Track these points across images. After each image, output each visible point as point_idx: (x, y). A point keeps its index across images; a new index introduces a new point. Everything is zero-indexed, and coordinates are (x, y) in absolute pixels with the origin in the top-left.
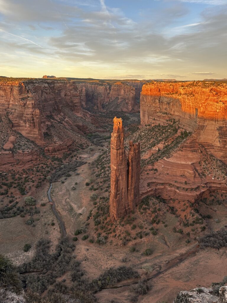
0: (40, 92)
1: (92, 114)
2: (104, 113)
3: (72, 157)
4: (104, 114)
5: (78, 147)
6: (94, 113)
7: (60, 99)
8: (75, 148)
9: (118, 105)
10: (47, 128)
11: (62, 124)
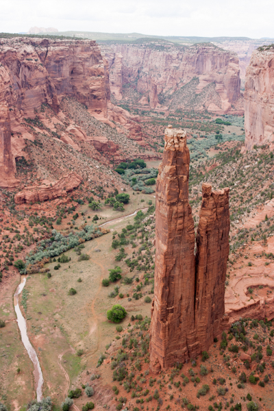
0: (15, 64)
1: (133, 116)
2: (162, 114)
3: (76, 217)
4: (163, 117)
5: (93, 192)
6: (138, 114)
7: (59, 82)
8: (86, 195)
9: (197, 95)
10: (24, 147)
11: (59, 137)
